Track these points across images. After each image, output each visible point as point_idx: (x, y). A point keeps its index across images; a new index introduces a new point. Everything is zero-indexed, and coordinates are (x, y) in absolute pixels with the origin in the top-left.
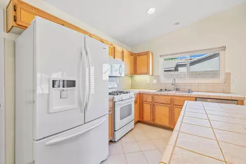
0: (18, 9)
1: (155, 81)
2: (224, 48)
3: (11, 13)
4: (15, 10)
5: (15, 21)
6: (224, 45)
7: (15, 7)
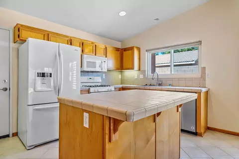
0: (20, 30)
1: (141, 76)
2: (200, 42)
3: (17, 33)
4: (19, 31)
5: (19, 37)
6: (200, 40)
7: (19, 29)
